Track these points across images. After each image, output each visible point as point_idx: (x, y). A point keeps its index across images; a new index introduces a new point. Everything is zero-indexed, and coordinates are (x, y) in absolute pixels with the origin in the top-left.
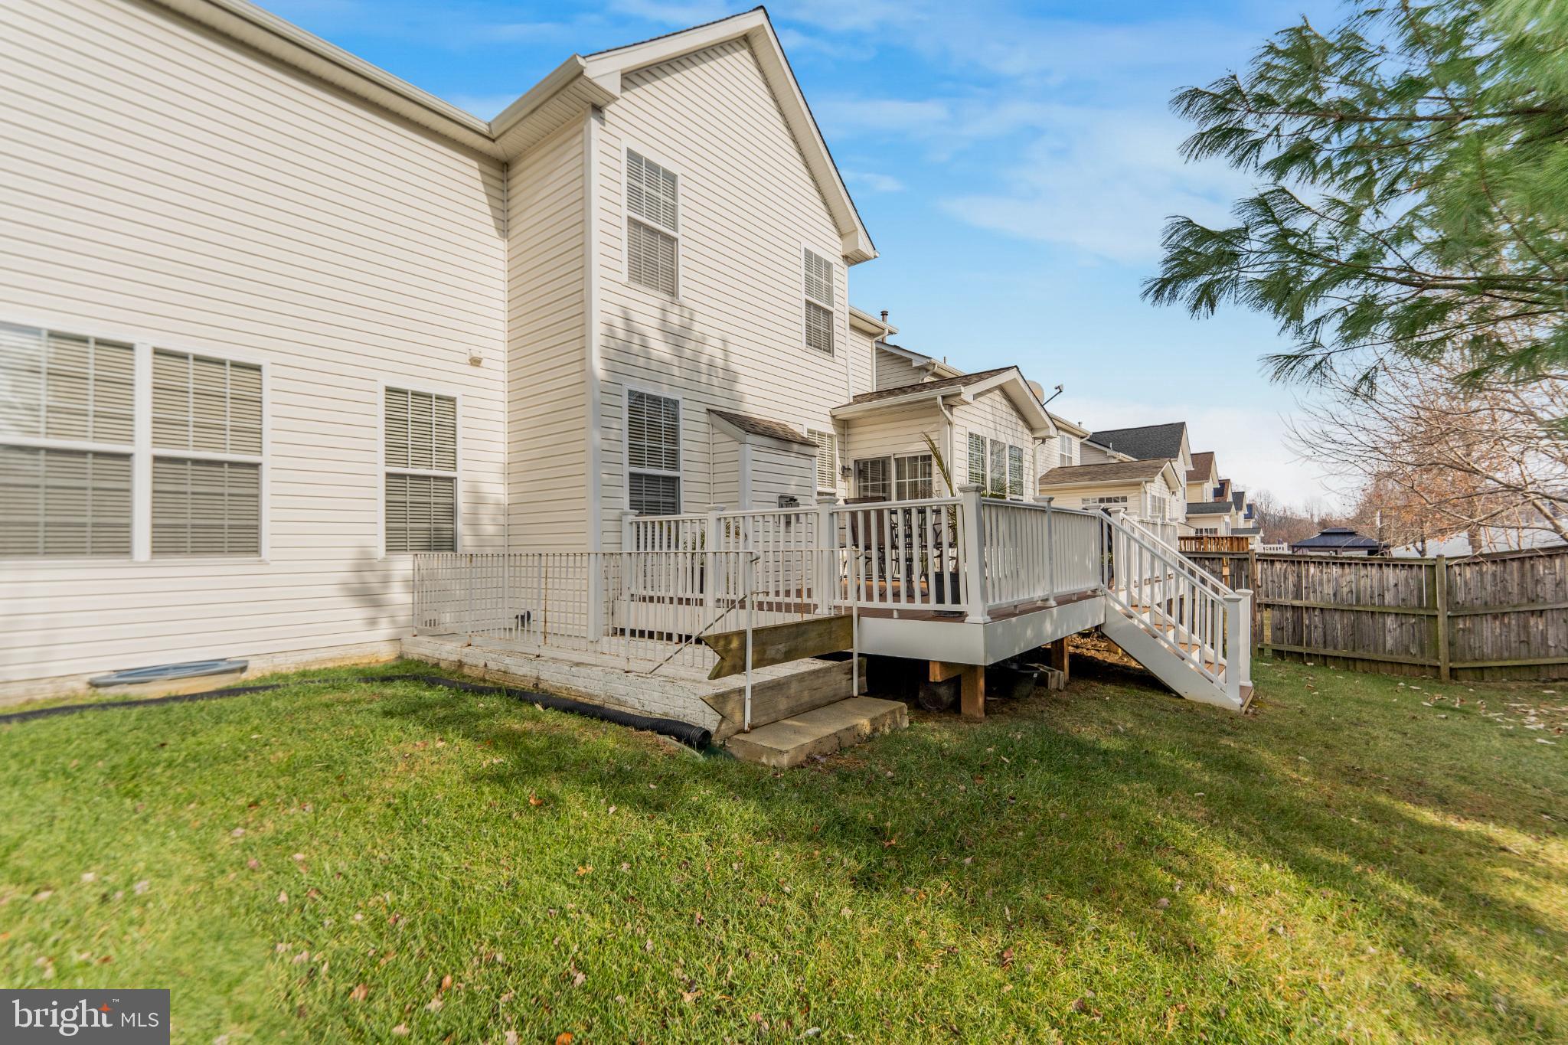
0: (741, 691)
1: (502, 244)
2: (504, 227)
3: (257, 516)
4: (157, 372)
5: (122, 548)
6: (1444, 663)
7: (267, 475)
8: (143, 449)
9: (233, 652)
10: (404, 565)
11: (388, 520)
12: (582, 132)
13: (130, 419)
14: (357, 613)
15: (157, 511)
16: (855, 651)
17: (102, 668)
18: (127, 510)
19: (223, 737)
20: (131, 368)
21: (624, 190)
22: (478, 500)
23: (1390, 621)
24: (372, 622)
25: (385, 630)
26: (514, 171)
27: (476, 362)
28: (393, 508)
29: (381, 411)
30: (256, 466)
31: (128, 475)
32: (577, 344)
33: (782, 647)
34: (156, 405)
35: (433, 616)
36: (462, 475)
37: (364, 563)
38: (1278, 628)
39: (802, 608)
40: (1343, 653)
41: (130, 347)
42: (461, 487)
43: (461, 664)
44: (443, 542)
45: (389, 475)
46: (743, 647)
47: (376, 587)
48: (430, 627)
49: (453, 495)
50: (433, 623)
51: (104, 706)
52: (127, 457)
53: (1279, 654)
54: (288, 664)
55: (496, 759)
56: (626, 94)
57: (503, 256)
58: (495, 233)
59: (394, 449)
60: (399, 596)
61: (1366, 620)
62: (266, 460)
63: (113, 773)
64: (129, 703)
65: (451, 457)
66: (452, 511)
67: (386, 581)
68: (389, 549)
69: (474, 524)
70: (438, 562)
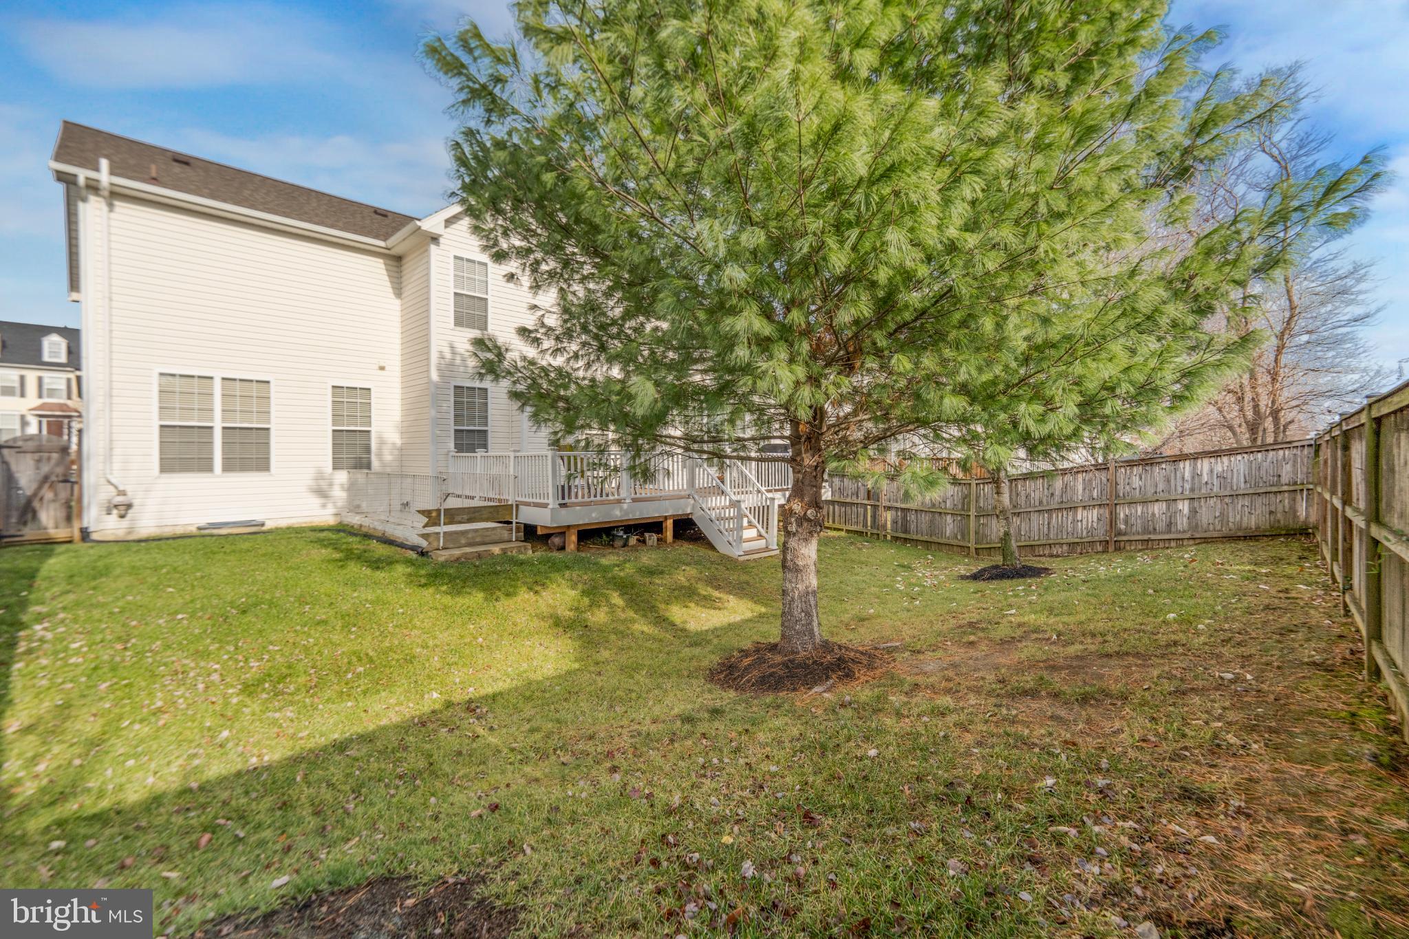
0: (438, 534)
1: (398, 302)
2: (398, 291)
3: (268, 453)
4: (223, 389)
5: (209, 468)
6: (972, 545)
7: (273, 433)
8: (218, 425)
9: (258, 517)
10: (342, 477)
11: (334, 453)
12: (427, 251)
13: (212, 410)
14: (316, 501)
15: (224, 452)
16: (514, 521)
17: (203, 521)
18: (211, 452)
19: (246, 546)
20: (212, 387)
21: (452, 278)
22: (382, 442)
23: (949, 518)
24: (324, 506)
25: (330, 510)
26: (404, 261)
27: (382, 368)
28: (336, 446)
29: (329, 399)
30: (268, 429)
31: (211, 435)
32: (425, 363)
33: (466, 517)
34: (223, 403)
35: (357, 502)
36: (374, 429)
37: (320, 476)
38: (895, 522)
39: (500, 500)
40: (925, 538)
41: (211, 378)
42: (373, 436)
43: (361, 526)
44: (362, 463)
45: (334, 431)
46: (439, 515)
47: (325, 487)
48: (356, 509)
49: (369, 439)
50: (358, 506)
51: (203, 536)
52: (211, 428)
53: (896, 539)
54: (283, 523)
55: (337, 556)
56: (448, 230)
57: (399, 308)
58: (392, 296)
59: (336, 417)
60: (339, 494)
61: (937, 516)
62: (272, 426)
63: (206, 554)
64: (212, 536)
65: (368, 419)
66: (368, 449)
67: (331, 485)
68: (334, 468)
69: (380, 455)
70: (360, 475)
